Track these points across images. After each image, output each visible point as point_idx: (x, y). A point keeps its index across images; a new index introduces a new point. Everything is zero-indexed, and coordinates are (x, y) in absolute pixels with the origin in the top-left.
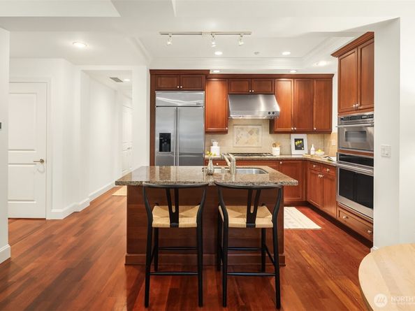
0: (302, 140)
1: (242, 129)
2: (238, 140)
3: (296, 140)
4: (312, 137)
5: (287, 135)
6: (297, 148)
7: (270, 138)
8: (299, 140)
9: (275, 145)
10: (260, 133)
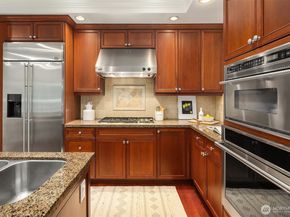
0: (191, 102)
1: (123, 89)
2: (118, 102)
3: (184, 103)
4: (202, 99)
5: (174, 97)
6: (185, 111)
7: (154, 101)
8: (188, 102)
9: (158, 109)
10: (143, 94)
